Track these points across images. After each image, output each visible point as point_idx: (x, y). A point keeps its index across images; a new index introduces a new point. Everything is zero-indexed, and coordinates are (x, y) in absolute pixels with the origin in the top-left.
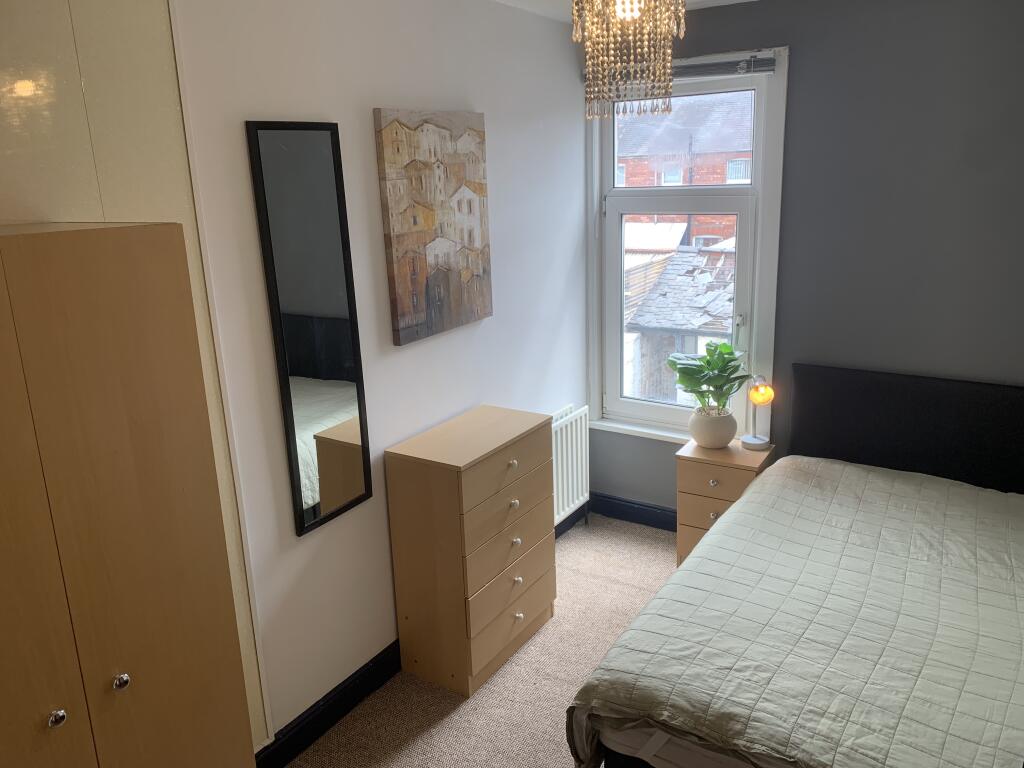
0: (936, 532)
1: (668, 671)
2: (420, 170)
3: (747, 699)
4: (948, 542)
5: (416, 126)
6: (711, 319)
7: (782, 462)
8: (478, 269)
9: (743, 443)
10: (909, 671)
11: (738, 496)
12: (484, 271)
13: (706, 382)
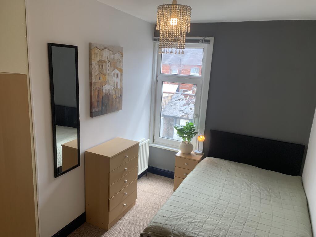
0: (250, 181)
1: (172, 223)
2: (102, 63)
3: (196, 232)
4: (253, 184)
5: (102, 49)
6: (184, 114)
7: (206, 159)
8: (118, 95)
9: (195, 152)
10: (242, 223)
11: (193, 169)
12: (120, 96)
13: (185, 134)
